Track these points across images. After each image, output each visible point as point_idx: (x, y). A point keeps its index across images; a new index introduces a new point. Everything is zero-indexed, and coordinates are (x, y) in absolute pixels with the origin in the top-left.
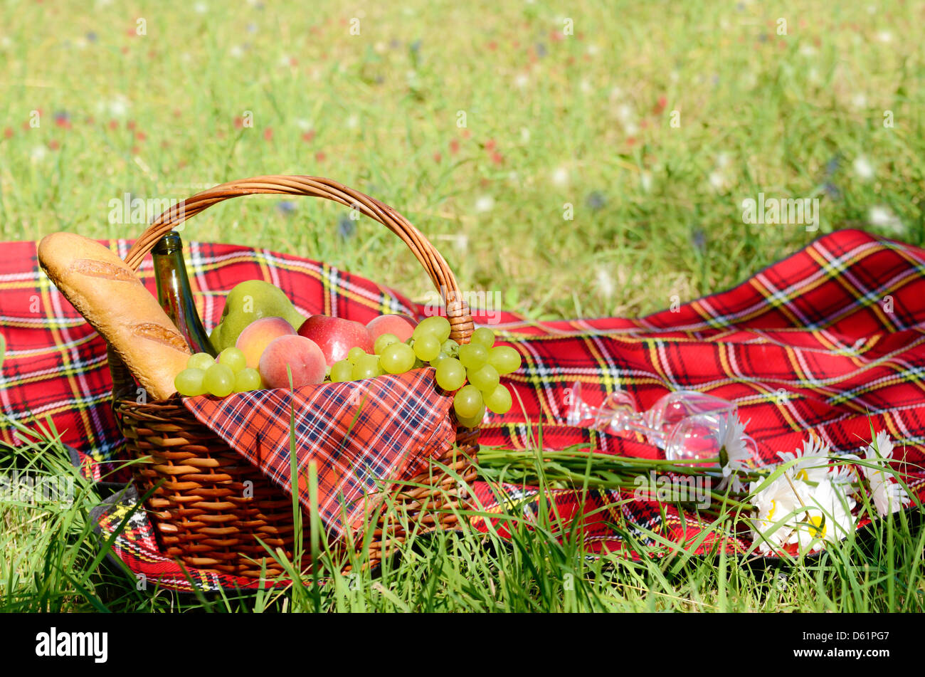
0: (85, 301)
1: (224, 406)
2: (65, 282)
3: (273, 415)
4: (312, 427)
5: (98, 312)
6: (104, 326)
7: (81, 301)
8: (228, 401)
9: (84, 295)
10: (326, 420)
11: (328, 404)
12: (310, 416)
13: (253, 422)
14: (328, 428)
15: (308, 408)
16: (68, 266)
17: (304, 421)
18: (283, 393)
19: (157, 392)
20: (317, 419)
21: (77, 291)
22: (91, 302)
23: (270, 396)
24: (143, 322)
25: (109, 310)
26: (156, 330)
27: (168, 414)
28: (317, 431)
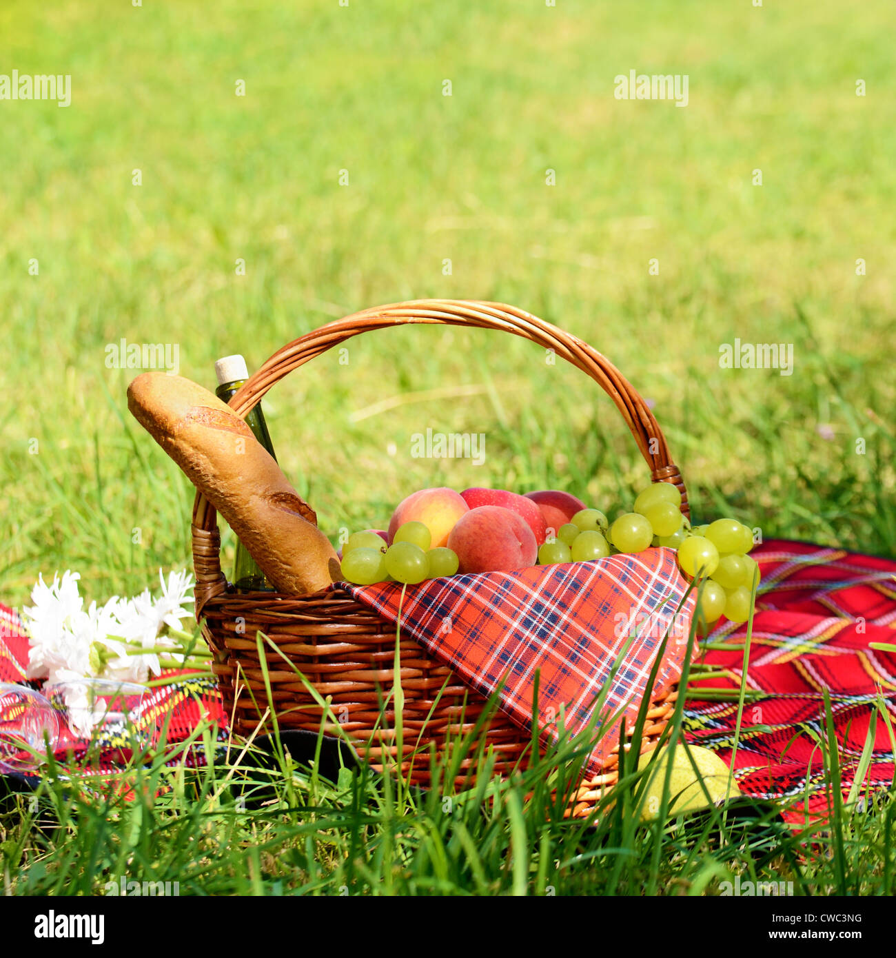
0: (208, 460)
1: (420, 596)
2: (180, 436)
3: (490, 605)
4: (540, 621)
5: (225, 477)
6: (232, 495)
7: (201, 462)
8: (425, 589)
9: (207, 455)
10: (559, 612)
11: (562, 590)
12: (538, 606)
13: (463, 615)
14: (561, 622)
15: (536, 595)
16: (183, 414)
17: (531, 614)
18: (500, 577)
19: (301, 584)
20: (548, 610)
21: (195, 448)
22: (215, 464)
23: (483, 581)
24: (278, 491)
25: (239, 474)
26: (292, 502)
27: (327, 610)
28: (548, 626)
